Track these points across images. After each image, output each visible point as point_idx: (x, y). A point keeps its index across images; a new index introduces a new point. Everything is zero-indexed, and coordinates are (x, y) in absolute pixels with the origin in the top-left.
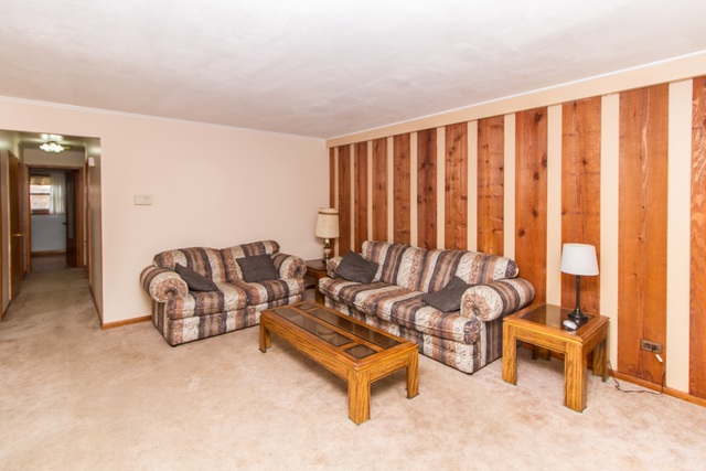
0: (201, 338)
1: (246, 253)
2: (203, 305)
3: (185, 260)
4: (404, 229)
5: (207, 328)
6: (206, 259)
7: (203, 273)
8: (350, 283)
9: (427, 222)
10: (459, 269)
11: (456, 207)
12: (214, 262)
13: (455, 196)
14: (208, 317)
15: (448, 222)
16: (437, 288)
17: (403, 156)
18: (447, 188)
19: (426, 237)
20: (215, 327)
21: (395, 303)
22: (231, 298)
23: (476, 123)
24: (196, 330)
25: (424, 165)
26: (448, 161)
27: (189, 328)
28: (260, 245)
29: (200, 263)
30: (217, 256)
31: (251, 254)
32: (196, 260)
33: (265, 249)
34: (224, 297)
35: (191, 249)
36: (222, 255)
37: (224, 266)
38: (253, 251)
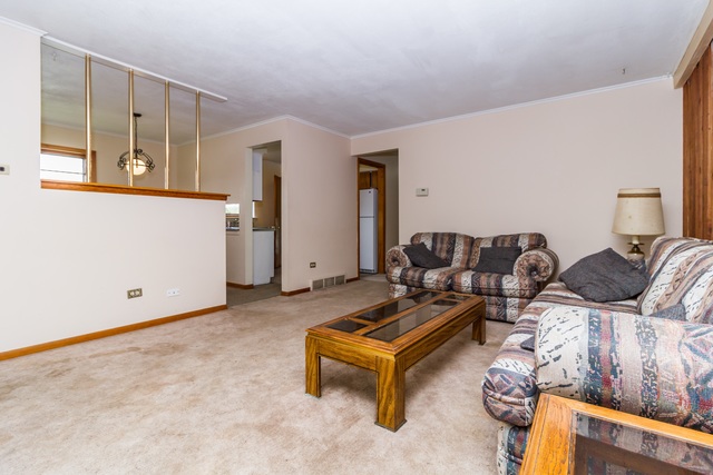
1: (494, 243)
2: (407, 276)
3: (431, 242)
6: (452, 244)
7: (443, 255)
12: (460, 248)
14: (413, 288)
29: (445, 246)
30: (465, 243)
31: (499, 245)
32: (442, 243)
33: (517, 240)
34: (424, 272)
35: (443, 234)
36: (472, 242)
37: (469, 253)
38: (503, 241)
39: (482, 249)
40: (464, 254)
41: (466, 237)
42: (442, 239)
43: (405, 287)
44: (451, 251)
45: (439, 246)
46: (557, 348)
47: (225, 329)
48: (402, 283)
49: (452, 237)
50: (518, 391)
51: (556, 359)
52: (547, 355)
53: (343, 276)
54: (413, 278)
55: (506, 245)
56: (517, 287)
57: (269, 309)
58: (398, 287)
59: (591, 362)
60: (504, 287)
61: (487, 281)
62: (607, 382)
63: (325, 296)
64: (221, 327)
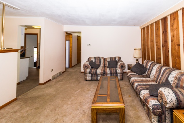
0: (91, 80)
1: (110, 59)
2: (91, 72)
3: (94, 60)
4: (159, 57)
5: (93, 78)
6: (100, 60)
7: (98, 63)
8: (134, 74)
9: (166, 54)
10: (169, 77)
11: (175, 48)
12: (102, 61)
13: (174, 44)
14: (93, 75)
15: (172, 55)
16: (160, 83)
17: (158, 29)
18: (172, 41)
19: (166, 61)
20: (95, 78)
21: (138, 85)
22: (99, 71)
23: (181, 10)
24: (90, 78)
25: (164, 32)
26: (171, 29)
27: (89, 77)
28: (115, 58)
29: (98, 61)
30: (103, 59)
31: (112, 60)
32: (97, 60)
33: (116, 59)
34: (97, 70)
35: (97, 57)
36: (105, 59)
37: (104, 62)
38: (113, 59)
39: (108, 61)
40: (103, 63)
41: (103, 58)
42: (97, 59)
43: (90, 75)
44: (100, 62)
45: (96, 61)
46: (172, 99)
47: (27, 112)
48: (90, 74)
49: (99, 58)
50: (160, 108)
51: (172, 102)
52: (170, 101)
53: (61, 72)
54: (94, 72)
55: (113, 60)
56: (120, 71)
57: (40, 94)
58: (88, 75)
59: (177, 101)
60: (117, 72)
61: (113, 70)
62: (180, 104)
63: (59, 81)
64: (23, 111)
